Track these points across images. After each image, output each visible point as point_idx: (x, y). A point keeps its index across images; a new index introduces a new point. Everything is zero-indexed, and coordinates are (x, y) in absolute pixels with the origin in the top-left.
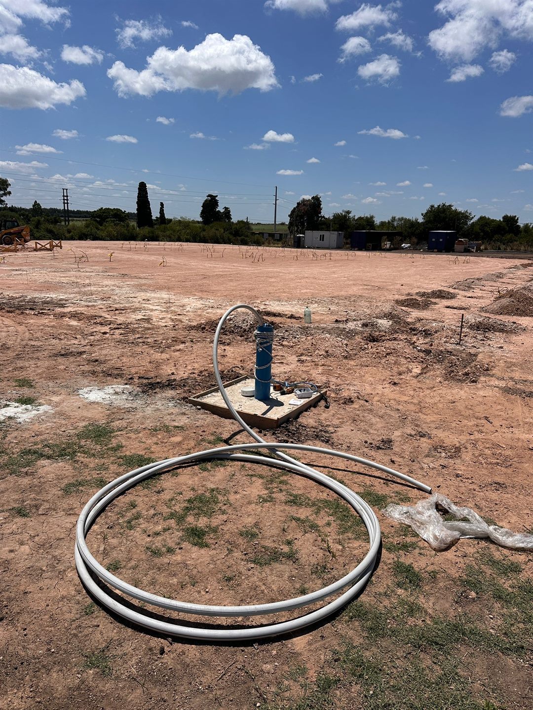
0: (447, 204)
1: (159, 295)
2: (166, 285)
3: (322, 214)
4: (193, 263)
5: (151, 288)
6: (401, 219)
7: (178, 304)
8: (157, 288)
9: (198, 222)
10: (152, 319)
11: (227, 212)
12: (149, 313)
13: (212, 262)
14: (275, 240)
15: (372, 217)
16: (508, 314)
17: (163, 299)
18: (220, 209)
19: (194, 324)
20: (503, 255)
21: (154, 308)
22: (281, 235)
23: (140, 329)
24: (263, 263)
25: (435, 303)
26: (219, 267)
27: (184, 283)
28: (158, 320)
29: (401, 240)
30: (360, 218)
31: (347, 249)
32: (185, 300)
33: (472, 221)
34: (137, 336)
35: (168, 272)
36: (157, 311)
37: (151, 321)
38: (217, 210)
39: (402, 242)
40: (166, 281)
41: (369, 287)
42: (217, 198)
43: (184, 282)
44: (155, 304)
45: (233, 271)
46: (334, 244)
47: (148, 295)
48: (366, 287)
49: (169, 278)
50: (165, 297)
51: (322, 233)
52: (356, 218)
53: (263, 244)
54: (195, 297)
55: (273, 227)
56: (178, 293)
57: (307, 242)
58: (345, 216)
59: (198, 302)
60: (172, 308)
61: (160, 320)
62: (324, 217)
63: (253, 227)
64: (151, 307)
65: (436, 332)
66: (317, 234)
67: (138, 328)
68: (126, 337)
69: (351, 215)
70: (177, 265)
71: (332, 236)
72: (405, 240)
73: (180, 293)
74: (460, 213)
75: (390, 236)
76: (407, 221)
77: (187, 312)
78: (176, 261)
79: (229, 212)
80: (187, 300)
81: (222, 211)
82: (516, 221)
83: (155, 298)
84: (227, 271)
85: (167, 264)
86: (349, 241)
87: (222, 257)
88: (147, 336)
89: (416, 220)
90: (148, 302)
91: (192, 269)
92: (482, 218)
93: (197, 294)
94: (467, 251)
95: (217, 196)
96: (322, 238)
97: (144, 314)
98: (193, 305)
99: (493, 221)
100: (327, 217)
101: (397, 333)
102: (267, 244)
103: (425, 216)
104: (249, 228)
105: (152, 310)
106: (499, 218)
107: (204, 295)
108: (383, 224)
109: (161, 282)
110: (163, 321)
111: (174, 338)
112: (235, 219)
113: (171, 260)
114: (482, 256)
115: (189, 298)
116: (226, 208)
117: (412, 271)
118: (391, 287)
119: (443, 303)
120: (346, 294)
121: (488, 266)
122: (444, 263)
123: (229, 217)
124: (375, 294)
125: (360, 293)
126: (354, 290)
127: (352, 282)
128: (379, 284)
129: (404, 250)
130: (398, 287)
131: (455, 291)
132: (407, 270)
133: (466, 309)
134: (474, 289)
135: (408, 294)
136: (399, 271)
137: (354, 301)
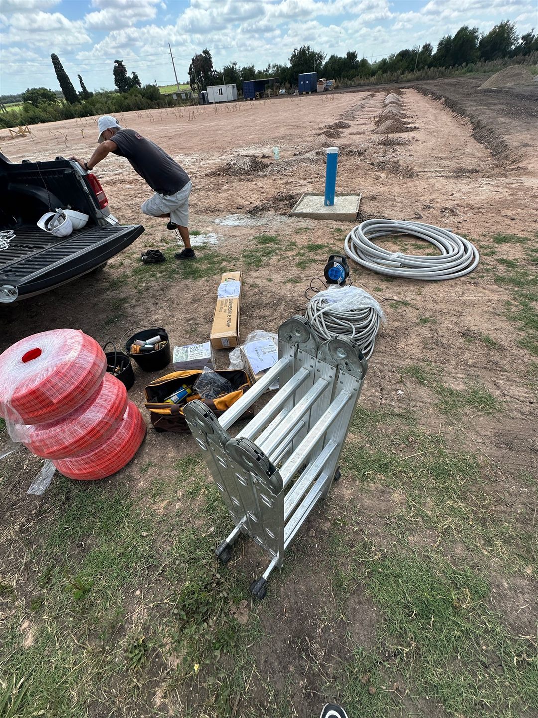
3: (214, 69)
6: (274, 67)
9: (116, 91)
14: (183, 100)
15: (252, 67)
18: (129, 74)
20: (350, 90)
22: (186, 94)
25: (342, 132)
26: (170, 129)
30: (244, 69)
33: (325, 61)
38: (127, 76)
39: (279, 88)
41: (291, 127)
42: (123, 64)
45: (183, 130)
48: (288, 127)
51: (219, 87)
52: (241, 69)
53: (175, 105)
55: (177, 87)
57: (211, 98)
58: (233, 69)
62: (216, 71)
65: (365, 151)
66: (215, 89)
69: (237, 67)
71: (229, 90)
72: (281, 85)
75: (270, 84)
76: (279, 68)
79: (137, 76)
81: (131, 76)
82: (356, 57)
84: (179, 131)
86: (241, 92)
89: (286, 66)
94: (326, 89)
95: (122, 61)
96: (221, 92)
99: (340, 58)
100: (218, 71)
102: (178, 105)
103: (291, 61)
108: (259, 72)
114: (337, 93)
116: (134, 74)
117: (304, 111)
118: (304, 125)
119: (346, 131)
120: (280, 135)
121: (347, 100)
122: (318, 102)
123: (139, 83)
124: (299, 132)
125: (288, 132)
126: (283, 131)
127: (275, 125)
128: (294, 124)
129: (283, 96)
130: (308, 124)
131: (346, 121)
132: (300, 111)
133: (363, 133)
134: (356, 118)
135: (320, 129)
136: (296, 112)
137: (290, 139)
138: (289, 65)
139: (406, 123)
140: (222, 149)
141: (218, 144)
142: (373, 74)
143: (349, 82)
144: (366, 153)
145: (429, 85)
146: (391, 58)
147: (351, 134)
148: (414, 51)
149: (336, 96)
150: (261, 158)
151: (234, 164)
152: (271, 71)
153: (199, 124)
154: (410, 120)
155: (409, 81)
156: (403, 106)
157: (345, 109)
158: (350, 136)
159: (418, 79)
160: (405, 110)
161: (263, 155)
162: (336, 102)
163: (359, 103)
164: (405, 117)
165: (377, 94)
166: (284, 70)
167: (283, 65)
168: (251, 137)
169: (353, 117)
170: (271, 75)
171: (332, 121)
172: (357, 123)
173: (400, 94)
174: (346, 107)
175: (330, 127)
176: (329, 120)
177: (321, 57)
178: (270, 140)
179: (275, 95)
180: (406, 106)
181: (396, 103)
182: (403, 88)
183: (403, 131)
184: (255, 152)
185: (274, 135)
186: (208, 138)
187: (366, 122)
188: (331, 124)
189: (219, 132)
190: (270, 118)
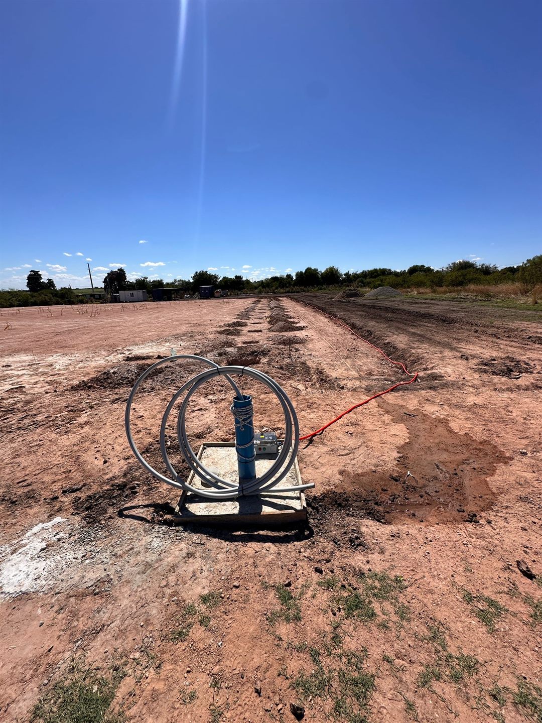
0: (204, 271)
1: (18, 359)
2: (21, 346)
3: (128, 280)
4: (38, 324)
5: (6, 353)
6: (179, 281)
7: (44, 364)
8: (13, 352)
9: (27, 291)
10: (24, 387)
11: (51, 282)
12: (15, 380)
13: (55, 320)
14: (96, 299)
15: (162, 280)
16: (286, 331)
17: (24, 361)
18: (44, 279)
19: (76, 382)
21: (20, 373)
22: (100, 295)
23: (18, 405)
24: (99, 316)
25: (242, 331)
26: (64, 325)
27: (39, 343)
28: (31, 386)
29: (183, 293)
30: (154, 281)
31: (151, 301)
32: (50, 359)
33: (220, 280)
34: (20, 415)
35: (16, 334)
36: (25, 376)
37: (24, 389)
38: (41, 281)
40: (19, 343)
41: (192, 325)
42: (39, 273)
43: (38, 341)
44: (20, 369)
45: (79, 326)
46: (142, 298)
47: (6, 360)
48: (190, 325)
49: (20, 340)
50: (26, 359)
51: (131, 292)
52: (151, 281)
54: (59, 354)
55: (92, 290)
56: (39, 353)
57: (122, 298)
58: (144, 281)
59: (64, 358)
60: (41, 370)
61: (35, 386)
62: (129, 281)
63: (75, 291)
64: (16, 373)
65: (269, 351)
66: (128, 293)
67: (15, 404)
68: (5, 421)
69: (148, 280)
70: (22, 327)
71: (138, 293)
72: (186, 292)
73: (40, 353)
74: (212, 275)
75: (177, 291)
76: (183, 282)
77: (58, 370)
78: (18, 323)
79: (53, 282)
80: (51, 358)
81: (47, 281)
82: (242, 278)
83: (16, 362)
84: (73, 326)
85: (12, 327)
86: (151, 295)
87: (61, 316)
88: (34, 412)
89: (189, 281)
90: (9, 368)
91: (38, 329)
92: (224, 278)
93: (58, 350)
94: (222, 297)
95: (39, 271)
96: (132, 295)
97: (11, 382)
98: (61, 362)
99: (230, 279)
100: (132, 282)
101: (244, 356)
103: (193, 278)
104: (72, 292)
105: (19, 376)
106: (233, 277)
107: (66, 351)
108: (168, 284)
109: (15, 345)
110: (38, 386)
111: (67, 407)
112: (58, 287)
113: (14, 324)
115: (52, 356)
116: (49, 280)
117: (205, 311)
118: (205, 323)
119: (245, 330)
120: (181, 332)
121: (240, 304)
122: (217, 304)
123: (53, 286)
124: (200, 329)
125: (190, 329)
126: (184, 328)
127: (177, 323)
128: (196, 322)
129: (187, 299)
130: (210, 322)
131: (243, 321)
132: (202, 311)
133: (261, 331)
134: (250, 318)
135: (220, 326)
136: (198, 312)
137: (191, 336)
138: (191, 281)
139: (294, 323)
140: (112, 349)
141: (111, 342)
142: (256, 288)
143: (239, 293)
144: (270, 353)
145: (296, 296)
146: (265, 280)
147: (249, 331)
148: (280, 277)
149: (230, 300)
150: (156, 358)
151: (114, 373)
152: (177, 284)
153: (99, 321)
154: (296, 320)
155: (282, 293)
156: (285, 309)
157: (240, 310)
158: (249, 334)
159: (288, 292)
160: (288, 312)
161: (159, 356)
162: (231, 305)
163: (250, 306)
164: (291, 318)
165: (262, 300)
166: (188, 283)
167: (187, 280)
168: (150, 334)
169: (248, 317)
170: (177, 286)
171: (231, 320)
172: (252, 322)
173: (279, 300)
174: (240, 308)
175: (229, 325)
176: (227, 319)
177: (216, 277)
178: (170, 338)
179: (182, 298)
180: (287, 309)
181: (279, 307)
182: (280, 297)
183: (295, 330)
184: (151, 350)
185: (175, 333)
186: (102, 334)
187: (260, 321)
188: (230, 323)
189: (118, 328)
190: (174, 316)
